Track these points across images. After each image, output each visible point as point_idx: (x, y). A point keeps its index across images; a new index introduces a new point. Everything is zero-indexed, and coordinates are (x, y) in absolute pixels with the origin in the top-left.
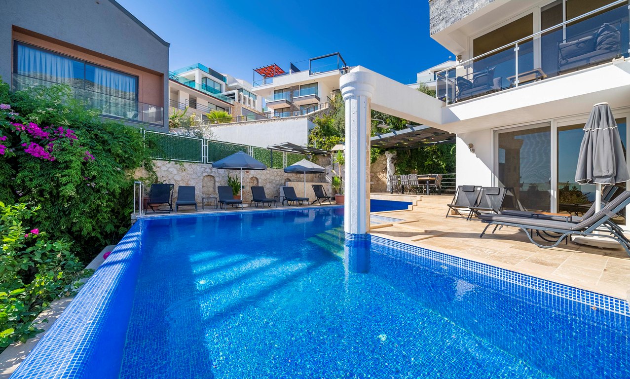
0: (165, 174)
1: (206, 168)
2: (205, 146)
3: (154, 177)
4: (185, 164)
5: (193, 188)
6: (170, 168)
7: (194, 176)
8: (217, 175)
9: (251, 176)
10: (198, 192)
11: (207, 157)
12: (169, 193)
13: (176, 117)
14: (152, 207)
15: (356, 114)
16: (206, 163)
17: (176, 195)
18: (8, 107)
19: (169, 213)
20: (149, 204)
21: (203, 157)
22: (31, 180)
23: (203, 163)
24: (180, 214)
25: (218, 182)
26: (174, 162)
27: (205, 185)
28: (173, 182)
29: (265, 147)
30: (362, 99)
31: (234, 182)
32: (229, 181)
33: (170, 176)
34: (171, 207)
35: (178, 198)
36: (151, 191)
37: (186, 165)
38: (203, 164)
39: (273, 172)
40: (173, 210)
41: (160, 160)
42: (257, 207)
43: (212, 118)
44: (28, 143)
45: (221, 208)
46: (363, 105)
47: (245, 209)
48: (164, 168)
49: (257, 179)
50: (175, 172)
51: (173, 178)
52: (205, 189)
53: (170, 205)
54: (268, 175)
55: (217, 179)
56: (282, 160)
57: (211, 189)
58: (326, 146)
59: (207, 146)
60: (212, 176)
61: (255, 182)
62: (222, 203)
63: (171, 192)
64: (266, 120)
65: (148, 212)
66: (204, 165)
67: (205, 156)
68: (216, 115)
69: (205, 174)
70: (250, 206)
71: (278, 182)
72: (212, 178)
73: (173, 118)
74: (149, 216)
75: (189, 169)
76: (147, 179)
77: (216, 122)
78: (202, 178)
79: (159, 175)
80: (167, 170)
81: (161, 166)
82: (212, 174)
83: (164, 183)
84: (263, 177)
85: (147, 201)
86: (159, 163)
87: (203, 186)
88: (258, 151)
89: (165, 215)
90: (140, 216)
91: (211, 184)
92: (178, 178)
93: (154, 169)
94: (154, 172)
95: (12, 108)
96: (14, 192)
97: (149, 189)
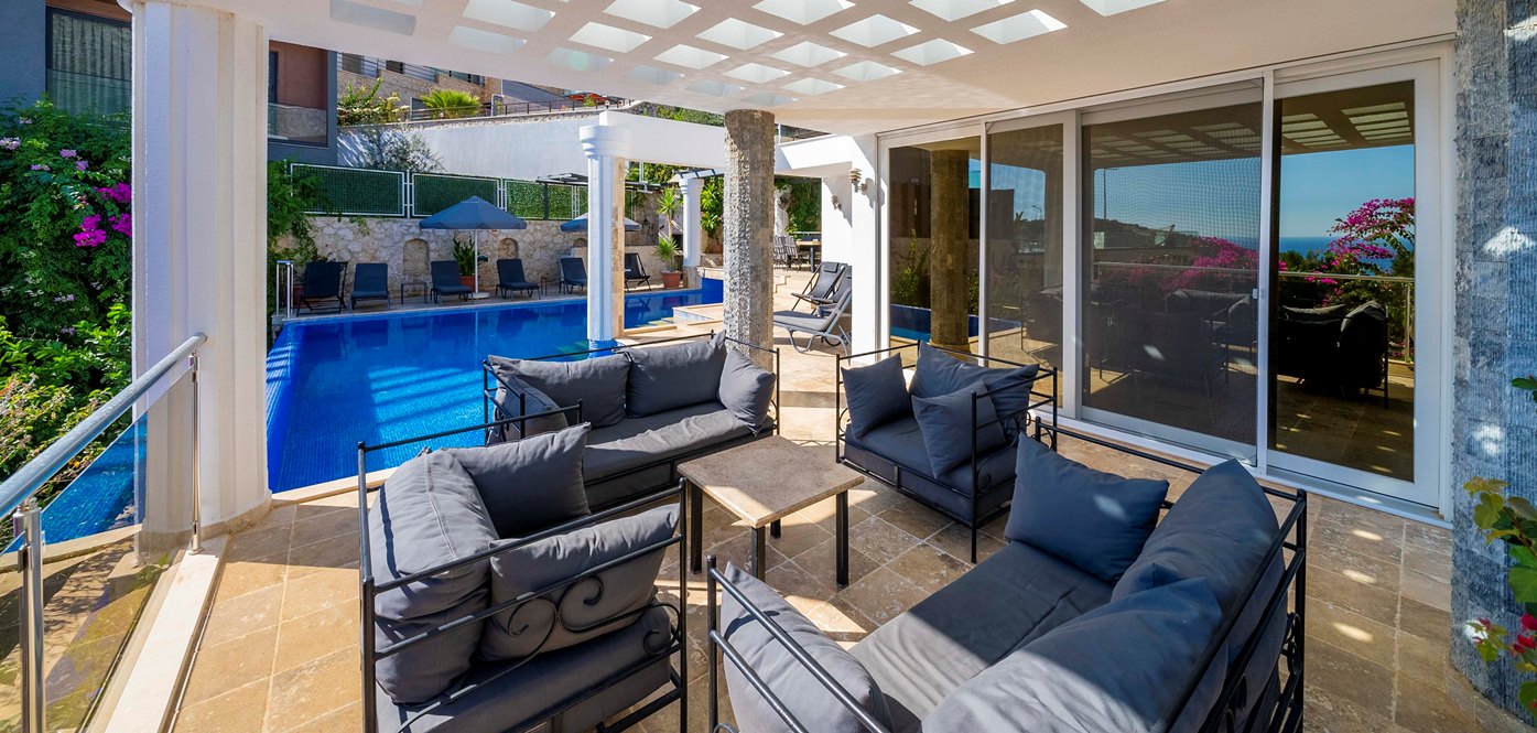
0: (331, 241)
1: (410, 227)
2: (407, 184)
3: (310, 248)
4: (368, 220)
5: (384, 267)
6: (339, 229)
7: (387, 243)
8: (432, 238)
9: (501, 238)
10: (392, 272)
11: (413, 205)
12: (339, 275)
13: (354, 102)
14: (308, 304)
15: (598, 180)
16: (411, 217)
17: (351, 279)
18: (73, 153)
19: (339, 313)
20: (302, 298)
21: (404, 205)
22: (115, 267)
23: (405, 217)
24: (358, 315)
25: (434, 251)
26: (347, 219)
27: (408, 257)
28: (346, 257)
29: (533, 179)
30: (607, 161)
31: (466, 252)
32: (457, 250)
33: (341, 245)
34: (342, 302)
35: (357, 286)
36: (306, 273)
37: (371, 223)
38: (404, 220)
39: (549, 228)
40: (345, 307)
41: (320, 215)
42: (505, 298)
43: (435, 106)
44: (118, 216)
45: (436, 302)
46: (607, 167)
47: (481, 301)
48: (329, 230)
49: (515, 243)
50: (350, 236)
51: (346, 248)
52: (409, 266)
53: (341, 299)
54: (539, 234)
55: (432, 246)
56: (569, 201)
57: (421, 265)
58: (663, 171)
59: (413, 184)
60: (422, 240)
61: (512, 248)
62: (437, 293)
63: (342, 273)
64: (547, 116)
65: (301, 311)
66: (407, 221)
67: (408, 204)
68: (443, 99)
69: (408, 238)
70: (494, 296)
71: (558, 246)
72: (422, 245)
73: (348, 104)
74: (303, 319)
75: (376, 230)
76: (296, 251)
77: (442, 114)
78: (403, 245)
79: (319, 243)
80: (335, 234)
81: (323, 227)
82: (422, 237)
83: (330, 259)
84: (528, 238)
85: (299, 293)
86: (320, 222)
87: (404, 261)
88: (516, 188)
89: (331, 316)
90: (288, 319)
91: (421, 255)
92: (355, 247)
93: (311, 234)
94: (309, 239)
95: (78, 153)
96: (87, 285)
97: (301, 270)
